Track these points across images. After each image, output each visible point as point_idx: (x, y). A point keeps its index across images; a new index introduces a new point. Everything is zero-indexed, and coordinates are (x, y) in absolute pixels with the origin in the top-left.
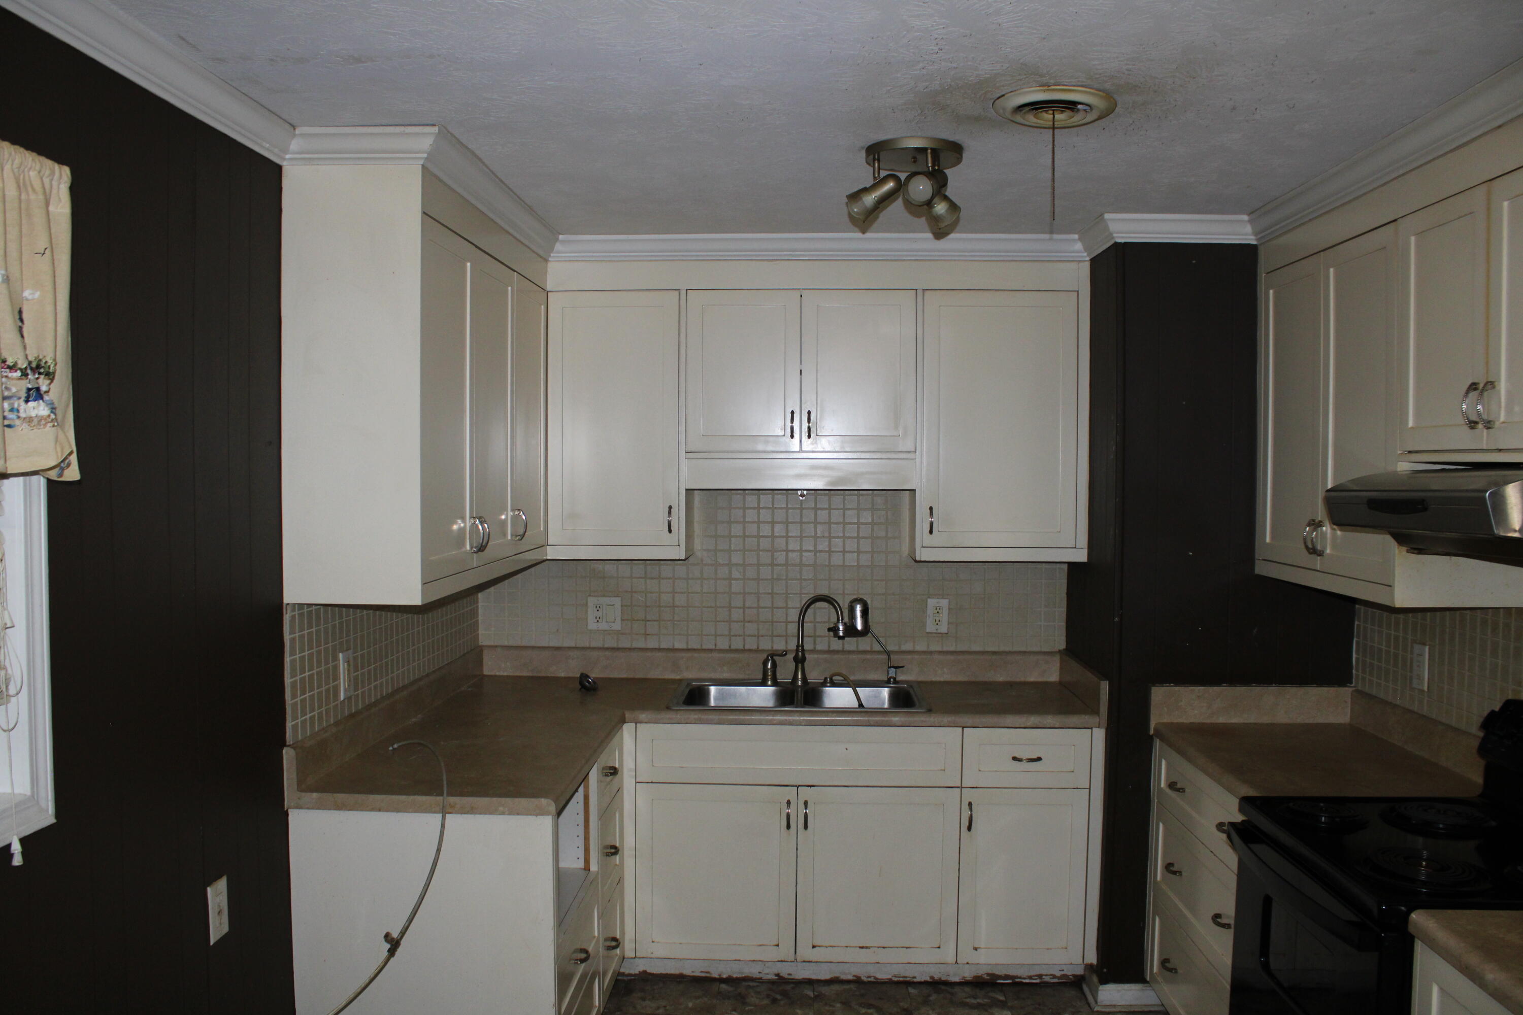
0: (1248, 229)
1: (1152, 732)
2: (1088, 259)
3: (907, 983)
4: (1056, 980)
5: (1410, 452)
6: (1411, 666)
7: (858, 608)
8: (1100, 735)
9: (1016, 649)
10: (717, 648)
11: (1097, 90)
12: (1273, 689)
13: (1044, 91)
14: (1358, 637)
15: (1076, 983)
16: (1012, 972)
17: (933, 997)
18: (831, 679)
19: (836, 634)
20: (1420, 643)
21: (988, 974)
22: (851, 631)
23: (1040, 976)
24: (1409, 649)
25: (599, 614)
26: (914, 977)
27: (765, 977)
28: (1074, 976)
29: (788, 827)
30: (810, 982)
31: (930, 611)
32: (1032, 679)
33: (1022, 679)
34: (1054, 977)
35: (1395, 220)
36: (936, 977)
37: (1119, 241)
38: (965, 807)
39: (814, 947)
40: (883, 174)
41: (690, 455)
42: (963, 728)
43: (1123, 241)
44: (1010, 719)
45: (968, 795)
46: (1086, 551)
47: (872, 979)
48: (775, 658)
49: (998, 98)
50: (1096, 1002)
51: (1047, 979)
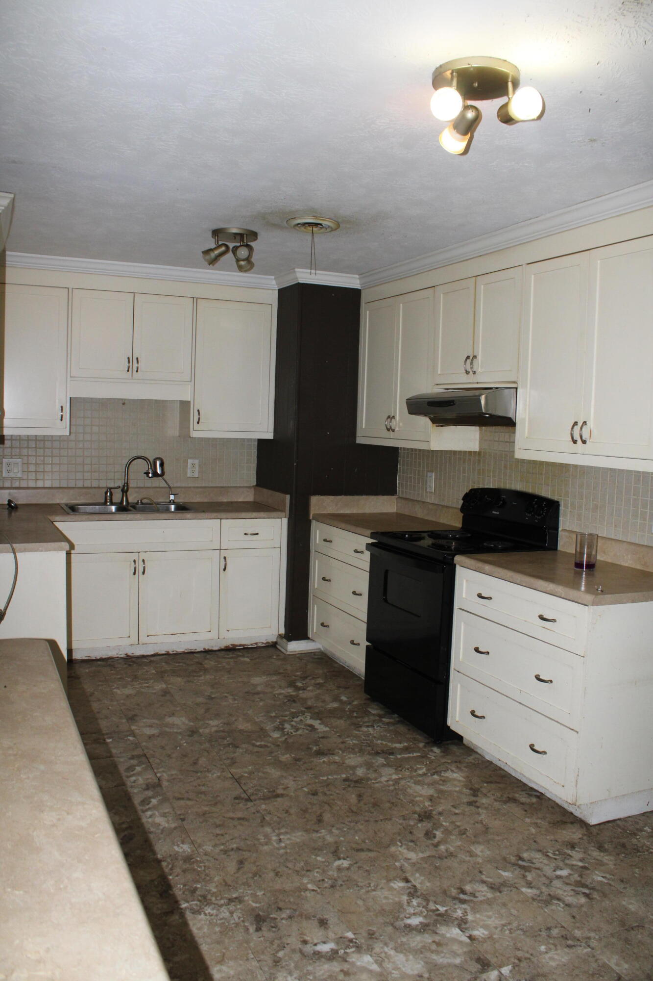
0: (358, 281)
1: (311, 518)
2: (277, 289)
3: (192, 653)
4: (264, 645)
5: (437, 384)
6: (426, 482)
7: (158, 463)
8: (285, 521)
9: (231, 485)
10: (77, 486)
11: (335, 221)
12: (364, 497)
13: (314, 219)
14: (400, 473)
15: (274, 645)
16: (243, 643)
17: (208, 657)
18: (141, 501)
19: (148, 476)
20: (431, 472)
21: (232, 645)
22: (155, 474)
23: (256, 643)
24: (425, 475)
25: (9, 468)
26: (196, 650)
27: (120, 656)
28: (272, 642)
29: (135, 574)
30: (143, 656)
31: (189, 465)
32: (240, 500)
33: (236, 501)
34: (263, 643)
35: (434, 287)
36: (206, 649)
37: (300, 282)
38: (222, 560)
39: (148, 636)
40: (220, 243)
41: (72, 379)
42: (221, 519)
43: (302, 282)
44: (244, 515)
45: (224, 553)
46: (273, 433)
47: (174, 652)
48: (112, 490)
49: (292, 219)
50: (286, 651)
51: (259, 645)
